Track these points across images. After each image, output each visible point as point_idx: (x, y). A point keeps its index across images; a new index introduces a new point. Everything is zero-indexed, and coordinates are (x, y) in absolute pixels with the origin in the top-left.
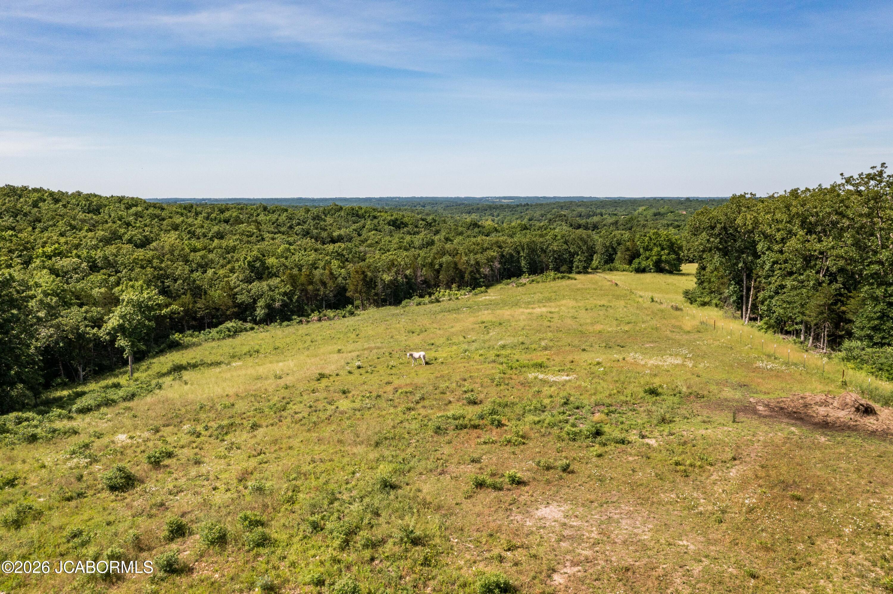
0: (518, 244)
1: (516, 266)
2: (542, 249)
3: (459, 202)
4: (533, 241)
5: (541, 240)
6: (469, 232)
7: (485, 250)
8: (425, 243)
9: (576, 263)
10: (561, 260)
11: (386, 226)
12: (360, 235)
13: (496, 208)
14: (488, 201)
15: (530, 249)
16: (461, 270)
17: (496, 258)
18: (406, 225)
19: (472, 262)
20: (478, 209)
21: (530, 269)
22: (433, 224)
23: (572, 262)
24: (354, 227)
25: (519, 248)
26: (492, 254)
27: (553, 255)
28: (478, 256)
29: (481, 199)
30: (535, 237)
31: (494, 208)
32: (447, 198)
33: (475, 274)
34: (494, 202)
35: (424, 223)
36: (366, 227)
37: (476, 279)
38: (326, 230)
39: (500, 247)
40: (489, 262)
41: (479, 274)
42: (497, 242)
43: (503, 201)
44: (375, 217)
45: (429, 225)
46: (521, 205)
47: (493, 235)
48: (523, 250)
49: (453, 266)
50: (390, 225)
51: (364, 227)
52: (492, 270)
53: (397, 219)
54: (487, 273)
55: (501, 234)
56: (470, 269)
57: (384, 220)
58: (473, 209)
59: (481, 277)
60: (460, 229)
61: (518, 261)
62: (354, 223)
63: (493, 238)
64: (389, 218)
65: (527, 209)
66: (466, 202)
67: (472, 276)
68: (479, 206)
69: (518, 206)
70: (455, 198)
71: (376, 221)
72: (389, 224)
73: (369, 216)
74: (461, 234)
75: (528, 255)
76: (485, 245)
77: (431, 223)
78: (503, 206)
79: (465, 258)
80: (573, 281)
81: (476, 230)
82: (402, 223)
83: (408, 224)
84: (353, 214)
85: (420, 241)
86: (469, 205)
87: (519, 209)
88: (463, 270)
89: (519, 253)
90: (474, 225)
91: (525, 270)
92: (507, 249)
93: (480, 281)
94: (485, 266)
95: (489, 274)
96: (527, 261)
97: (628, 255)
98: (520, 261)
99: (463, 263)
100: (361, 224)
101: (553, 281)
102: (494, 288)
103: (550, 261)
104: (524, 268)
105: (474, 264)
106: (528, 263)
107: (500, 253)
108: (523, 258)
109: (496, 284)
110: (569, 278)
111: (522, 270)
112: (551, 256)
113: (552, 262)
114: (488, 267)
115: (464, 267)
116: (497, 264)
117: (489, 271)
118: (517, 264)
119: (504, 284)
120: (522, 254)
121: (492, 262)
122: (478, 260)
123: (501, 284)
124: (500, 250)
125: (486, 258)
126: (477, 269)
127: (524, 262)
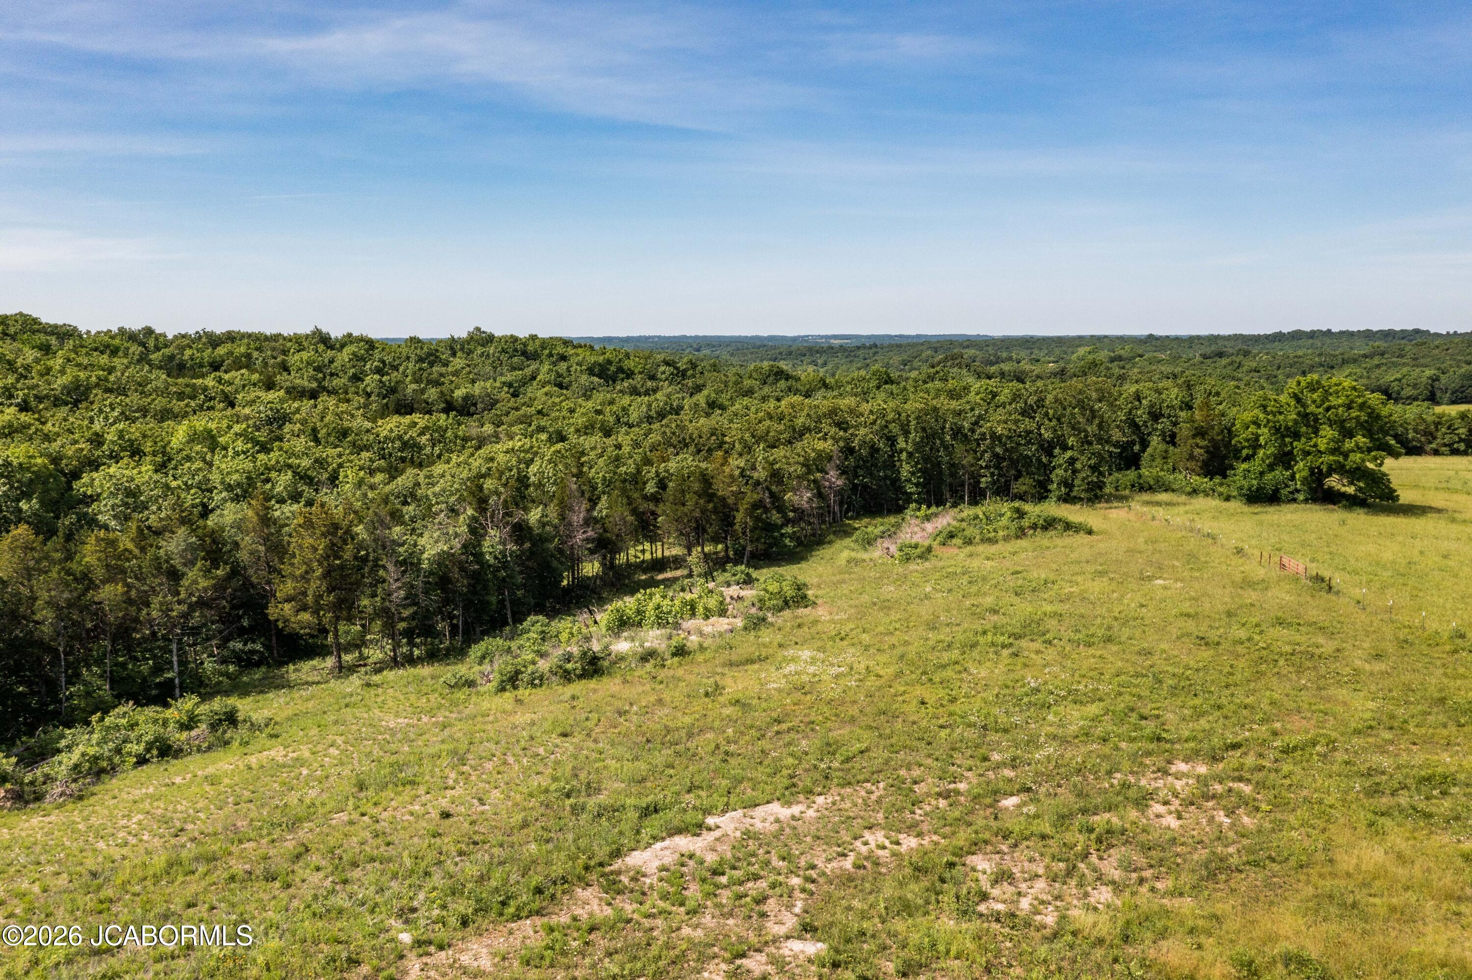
0: (891, 416)
1: (886, 477)
2: (958, 430)
3: (758, 343)
4: (935, 409)
5: (954, 404)
6: (766, 390)
7: (799, 434)
8: (653, 413)
9: (1060, 472)
10: (1013, 463)
11: (584, 376)
12: (517, 395)
13: (821, 351)
14: (807, 341)
15: (924, 429)
16: (723, 500)
17: (830, 458)
18: (630, 374)
19: (760, 474)
20: (790, 353)
21: (924, 485)
22: (690, 372)
23: (1047, 469)
24: (509, 377)
25: (895, 428)
26: (820, 445)
27: (992, 447)
28: (779, 453)
29: (795, 339)
30: (937, 396)
31: (817, 352)
32: (740, 337)
33: (766, 510)
35: (670, 370)
36: (538, 377)
37: (770, 527)
38: (441, 384)
39: (842, 425)
40: (809, 472)
41: (781, 509)
42: (833, 412)
43: (832, 341)
44: (563, 358)
45: (680, 375)
46: (864, 347)
47: (820, 394)
48: (906, 433)
49: (698, 486)
51: (534, 378)
52: (820, 495)
53: (610, 362)
54: (804, 505)
55: (835, 393)
56: (751, 497)
57: (579, 364)
58: (780, 353)
59: (788, 522)
60: (747, 383)
61: (891, 465)
62: (512, 369)
63: (822, 401)
64: (594, 359)
65: (876, 353)
67: (758, 519)
68: (793, 348)
69: (858, 348)
70: (752, 338)
71: (563, 366)
72: (591, 372)
73: (550, 355)
74: (749, 393)
75: (918, 447)
76: (800, 421)
77: (685, 371)
78: (832, 348)
79: (736, 462)
81: (782, 384)
82: (620, 370)
83: (633, 373)
84: (516, 350)
85: (644, 408)
86: (775, 348)
87: (860, 352)
88: (730, 501)
89: (891, 440)
90: (776, 374)
91: (910, 489)
92: (862, 431)
93: (782, 535)
94: (799, 483)
95: (812, 508)
96: (917, 463)
97: (1201, 448)
98: (898, 464)
99: (731, 476)
100: (528, 371)
101: (1017, 537)
102: (828, 557)
103: (984, 464)
104: (909, 486)
105: (766, 480)
106: (920, 470)
107: (842, 444)
108: (904, 456)
109: (832, 537)
110: (1068, 526)
111: (906, 493)
112: (985, 451)
113: (987, 467)
114: (808, 488)
115: (734, 489)
116: (833, 474)
117: (810, 499)
118: (889, 473)
119: (857, 541)
120: (901, 443)
121: (819, 471)
122: (777, 466)
123: (847, 541)
124: (841, 433)
125: (802, 459)
126: (772, 495)
127: (908, 467)
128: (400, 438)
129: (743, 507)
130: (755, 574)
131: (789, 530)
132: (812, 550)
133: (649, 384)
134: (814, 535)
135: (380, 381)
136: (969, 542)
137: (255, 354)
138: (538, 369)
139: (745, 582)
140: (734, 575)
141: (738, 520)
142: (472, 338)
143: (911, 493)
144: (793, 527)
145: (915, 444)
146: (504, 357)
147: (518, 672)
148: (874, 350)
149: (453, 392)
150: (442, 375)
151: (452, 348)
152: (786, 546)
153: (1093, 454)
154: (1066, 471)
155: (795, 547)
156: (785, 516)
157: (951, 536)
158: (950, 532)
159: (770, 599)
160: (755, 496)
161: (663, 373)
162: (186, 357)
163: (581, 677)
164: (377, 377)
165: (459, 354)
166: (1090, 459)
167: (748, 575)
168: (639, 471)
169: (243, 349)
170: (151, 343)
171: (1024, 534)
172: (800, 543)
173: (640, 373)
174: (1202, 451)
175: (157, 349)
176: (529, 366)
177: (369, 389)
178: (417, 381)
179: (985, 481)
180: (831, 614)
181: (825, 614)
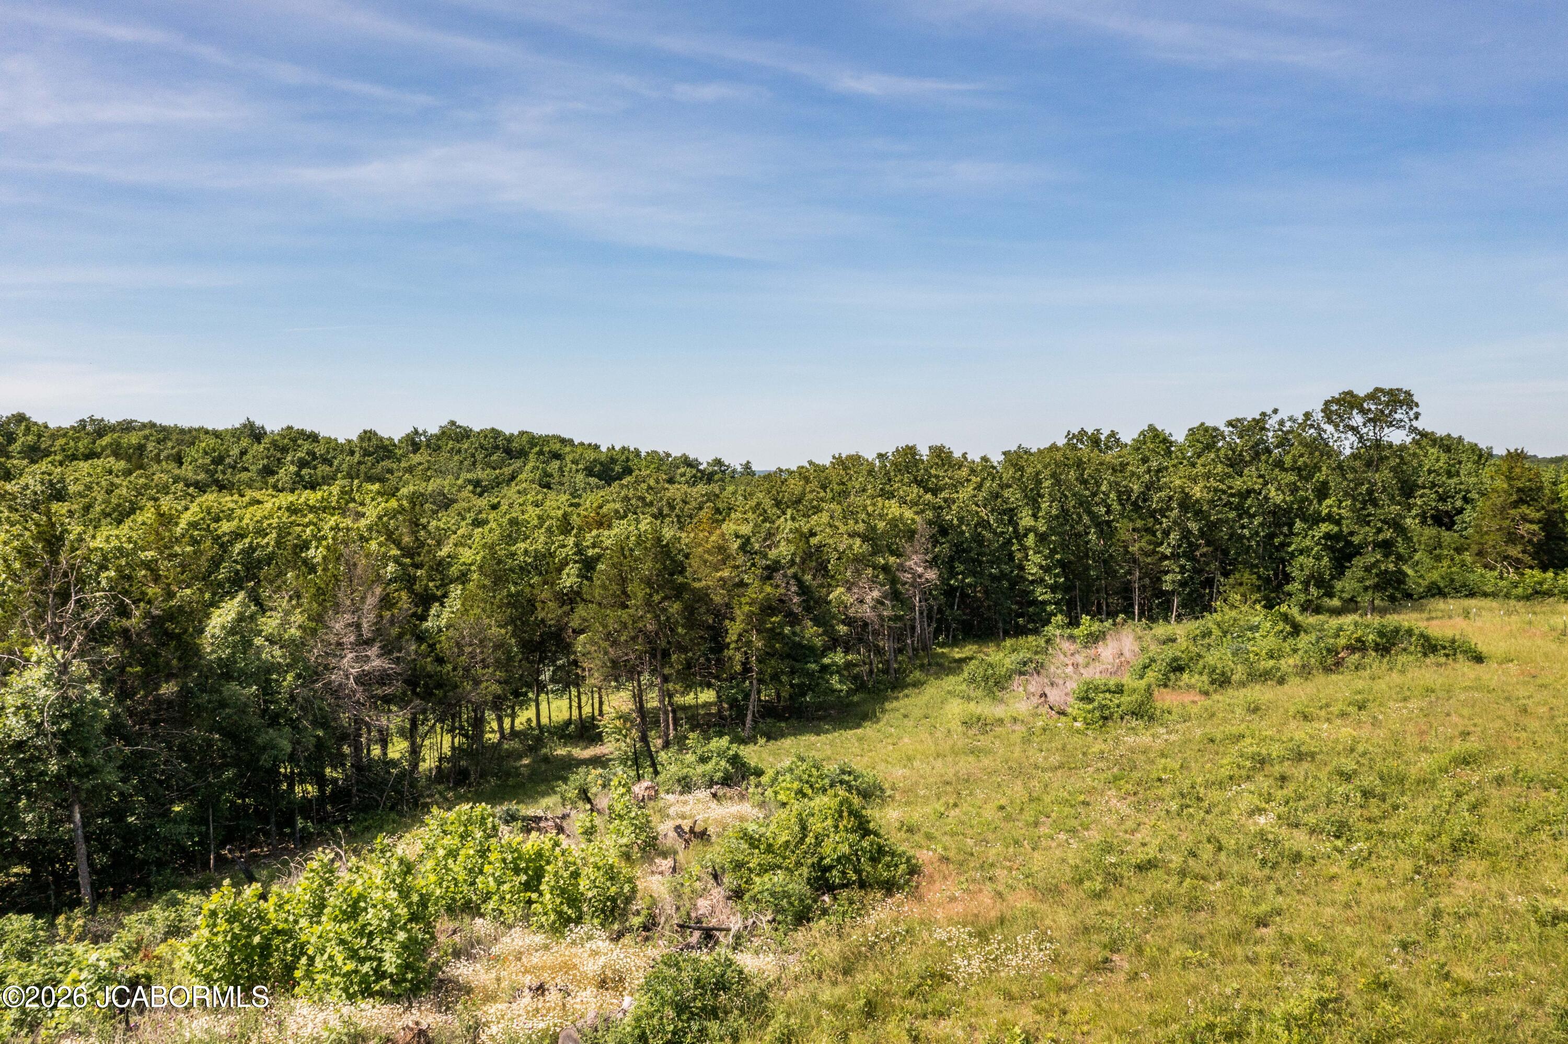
0: (1008, 475)
1: (1002, 576)
2: (1124, 495)
10: (1218, 549)
16: (702, 597)
17: (911, 535)
19: (783, 551)
21: (1067, 589)
23: (1280, 558)
24: (479, 475)
25: (1013, 495)
26: (893, 511)
27: (1179, 523)
33: (793, 619)
37: (799, 653)
39: (929, 485)
40: (876, 552)
41: (821, 618)
42: (913, 460)
44: (556, 456)
48: (1034, 501)
49: (647, 568)
51: (513, 478)
52: (896, 596)
54: (866, 612)
56: (761, 591)
57: (576, 463)
59: (834, 642)
61: (1011, 556)
67: (773, 635)
72: (589, 471)
73: (541, 453)
79: (733, 526)
80: (1465, 669)
84: (497, 447)
88: (718, 598)
89: (1011, 514)
91: (1041, 594)
92: (961, 496)
93: (824, 668)
94: (858, 572)
95: (881, 617)
96: (1053, 551)
97: (1531, 522)
98: (1018, 555)
100: (507, 470)
101: (1327, 670)
102: (917, 713)
103: (1168, 552)
104: (1039, 590)
105: (792, 563)
106: (1062, 564)
107: (930, 514)
108: (1030, 540)
109: (918, 674)
110: (1430, 647)
111: (1034, 602)
112: (1170, 529)
113: (1175, 556)
114: (873, 580)
115: (726, 574)
116: (915, 562)
117: (879, 602)
118: (1006, 568)
119: (972, 680)
120: (1026, 520)
121: (892, 553)
122: (814, 541)
123: (950, 682)
124: (929, 496)
125: (862, 528)
126: (804, 589)
127: (1038, 559)
129: (743, 611)
130: (751, 754)
131: (838, 657)
132: (886, 699)
134: (886, 671)
136: (1222, 681)
137: (151, 446)
138: (521, 468)
139: (727, 781)
140: (703, 760)
141: (732, 637)
142: (443, 433)
143: (1044, 603)
144: (846, 652)
145: (1050, 518)
146: (481, 455)
151: (415, 443)
152: (834, 691)
153: (1384, 522)
154: (1318, 558)
155: (850, 692)
157: (1177, 667)
158: (1175, 659)
159: (764, 869)
160: (768, 589)
164: (294, 469)
165: (425, 449)
166: (1380, 530)
167: (735, 760)
169: (138, 440)
170: (20, 433)
171: (1340, 662)
172: (860, 685)
174: (1535, 527)
176: (510, 465)
179: (1169, 582)
180: (982, 936)
181: (962, 934)
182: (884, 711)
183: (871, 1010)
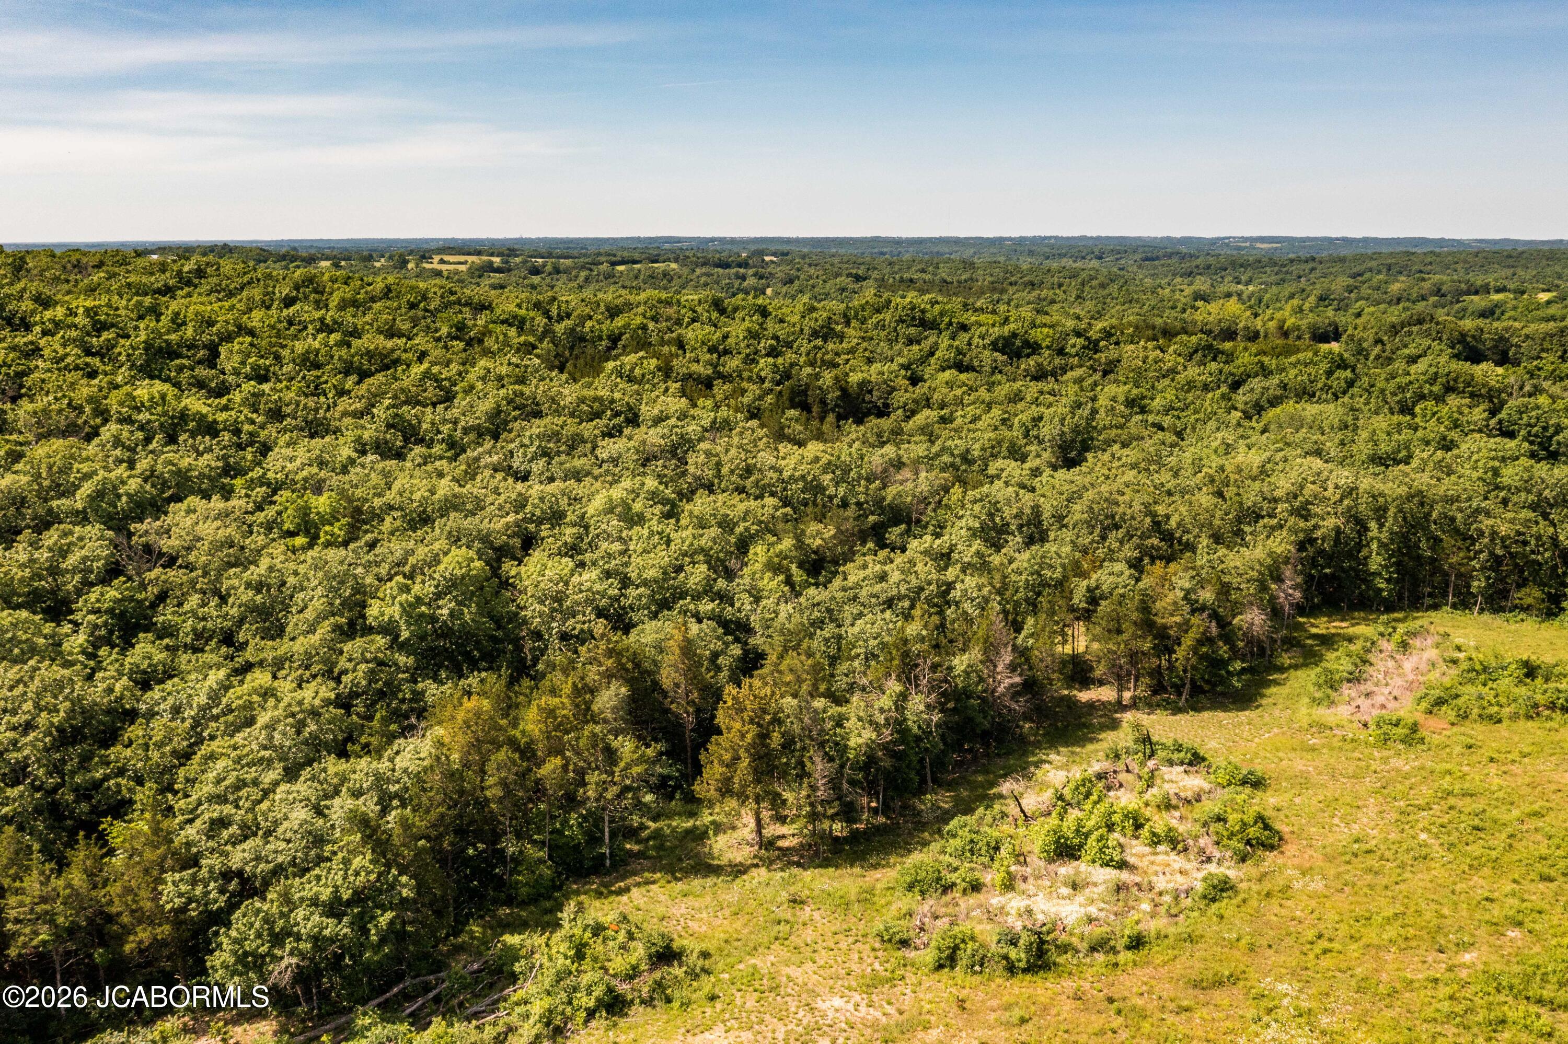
1: (1351, 569)
11: (987, 353)
12: (915, 380)
13: (1245, 263)
14: (1227, 245)
15: (1404, 518)
18: (1035, 348)
19: (1207, 594)
20: (1208, 266)
21: (1399, 582)
24: (906, 356)
27: (1490, 547)
29: (1213, 242)
31: (1241, 266)
33: (1213, 643)
34: (1239, 248)
35: (1080, 341)
36: (938, 354)
37: (1215, 663)
38: (836, 365)
41: (1229, 639)
43: (1259, 245)
44: (964, 328)
46: (1299, 260)
48: (1382, 520)
50: (995, 349)
51: (932, 354)
52: (1274, 614)
53: (1014, 335)
56: (1197, 627)
58: (1197, 266)
59: (1236, 654)
62: (911, 342)
64: (996, 332)
65: (1313, 269)
66: (1184, 249)
68: (1211, 259)
70: (1163, 240)
71: (964, 337)
72: (994, 346)
73: (950, 324)
75: (1395, 536)
77: (1096, 342)
78: (1258, 259)
79: (1180, 583)
82: (1026, 343)
86: (1190, 257)
87: (1295, 268)
88: (1173, 633)
91: (1379, 583)
93: (1230, 674)
94: (1251, 602)
95: (1264, 632)
96: (1391, 556)
98: (1366, 554)
99: (1175, 603)
100: (926, 345)
101: (1529, 717)
103: (1478, 566)
104: (1378, 580)
105: (1213, 602)
106: (1395, 564)
107: (1301, 536)
108: (1375, 545)
111: (1373, 588)
112: (1481, 551)
113: (1481, 569)
114: (1261, 608)
115: (1178, 618)
116: (1290, 584)
117: (1263, 621)
118: (1355, 564)
119: (1317, 683)
120: (1373, 531)
121: (1276, 578)
122: (1225, 579)
124: (1302, 523)
125: (1255, 574)
126: (1220, 621)
127: (1379, 559)
128: (803, 477)
129: (1188, 641)
131: (1238, 665)
133: (1057, 361)
135: (775, 365)
136: (1463, 717)
137: (651, 325)
138: (936, 343)
139: (1190, 764)
141: (1179, 654)
143: (1381, 590)
144: (1242, 661)
145: (1391, 533)
146: (902, 329)
147: (956, 948)
148: (1310, 265)
149: (847, 375)
150: (837, 354)
151: (845, 315)
152: (1234, 689)
155: (1243, 688)
156: (1233, 648)
157: (1440, 702)
158: (1440, 697)
160: (1201, 626)
161: (1074, 346)
162: (587, 329)
163: (1025, 971)
164: (770, 360)
165: (854, 323)
168: (1065, 578)
169: (639, 320)
170: (554, 312)
171: (1538, 714)
173: (1048, 347)
175: (560, 319)
176: (926, 338)
177: (763, 374)
178: (812, 364)
179: (1477, 585)
180: (1304, 874)
181: (1297, 873)
182: (1263, 696)
183: (1268, 895)
